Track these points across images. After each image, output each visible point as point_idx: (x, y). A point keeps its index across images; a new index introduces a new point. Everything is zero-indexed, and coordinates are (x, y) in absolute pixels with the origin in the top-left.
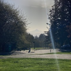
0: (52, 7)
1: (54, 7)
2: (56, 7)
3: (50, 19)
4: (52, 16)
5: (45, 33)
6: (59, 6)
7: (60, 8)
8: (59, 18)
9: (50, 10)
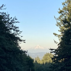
3: (60, 25)
9: (59, 9)
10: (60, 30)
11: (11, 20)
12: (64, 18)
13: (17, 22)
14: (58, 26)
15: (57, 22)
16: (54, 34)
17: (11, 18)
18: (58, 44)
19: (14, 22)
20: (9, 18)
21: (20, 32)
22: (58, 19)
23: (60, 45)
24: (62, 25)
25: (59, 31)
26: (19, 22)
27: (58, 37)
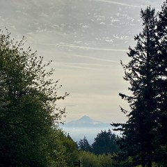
0: (137, 38)
1: (144, 40)
2: (148, 39)
3: (131, 79)
4: (137, 70)
5: (114, 128)
6: (161, 35)
7: (163, 42)
8: (161, 74)
9: (130, 49)
10: (131, 87)
12: (139, 65)
14: (128, 80)
15: (125, 72)
16: (120, 95)
18: (128, 114)
22: (127, 67)
23: (132, 116)
24: (134, 79)
25: (129, 89)
27: (128, 100)
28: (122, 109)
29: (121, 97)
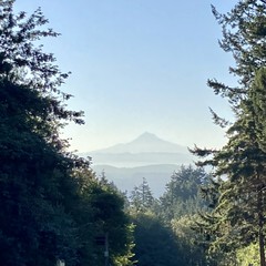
10: (235, 66)
11: (20, 26)
12: (255, 14)
13: (45, 34)
14: (230, 49)
15: (224, 32)
16: (211, 84)
17: (22, 16)
18: (228, 127)
19: (34, 34)
20: (11, 17)
21: (58, 75)
22: (227, 19)
23: (236, 133)
25: (232, 70)
26: (55, 35)
27: (230, 96)
28: (216, 116)
29: (212, 89)
